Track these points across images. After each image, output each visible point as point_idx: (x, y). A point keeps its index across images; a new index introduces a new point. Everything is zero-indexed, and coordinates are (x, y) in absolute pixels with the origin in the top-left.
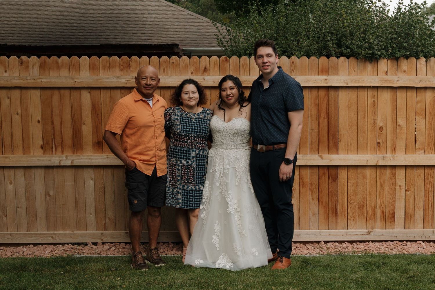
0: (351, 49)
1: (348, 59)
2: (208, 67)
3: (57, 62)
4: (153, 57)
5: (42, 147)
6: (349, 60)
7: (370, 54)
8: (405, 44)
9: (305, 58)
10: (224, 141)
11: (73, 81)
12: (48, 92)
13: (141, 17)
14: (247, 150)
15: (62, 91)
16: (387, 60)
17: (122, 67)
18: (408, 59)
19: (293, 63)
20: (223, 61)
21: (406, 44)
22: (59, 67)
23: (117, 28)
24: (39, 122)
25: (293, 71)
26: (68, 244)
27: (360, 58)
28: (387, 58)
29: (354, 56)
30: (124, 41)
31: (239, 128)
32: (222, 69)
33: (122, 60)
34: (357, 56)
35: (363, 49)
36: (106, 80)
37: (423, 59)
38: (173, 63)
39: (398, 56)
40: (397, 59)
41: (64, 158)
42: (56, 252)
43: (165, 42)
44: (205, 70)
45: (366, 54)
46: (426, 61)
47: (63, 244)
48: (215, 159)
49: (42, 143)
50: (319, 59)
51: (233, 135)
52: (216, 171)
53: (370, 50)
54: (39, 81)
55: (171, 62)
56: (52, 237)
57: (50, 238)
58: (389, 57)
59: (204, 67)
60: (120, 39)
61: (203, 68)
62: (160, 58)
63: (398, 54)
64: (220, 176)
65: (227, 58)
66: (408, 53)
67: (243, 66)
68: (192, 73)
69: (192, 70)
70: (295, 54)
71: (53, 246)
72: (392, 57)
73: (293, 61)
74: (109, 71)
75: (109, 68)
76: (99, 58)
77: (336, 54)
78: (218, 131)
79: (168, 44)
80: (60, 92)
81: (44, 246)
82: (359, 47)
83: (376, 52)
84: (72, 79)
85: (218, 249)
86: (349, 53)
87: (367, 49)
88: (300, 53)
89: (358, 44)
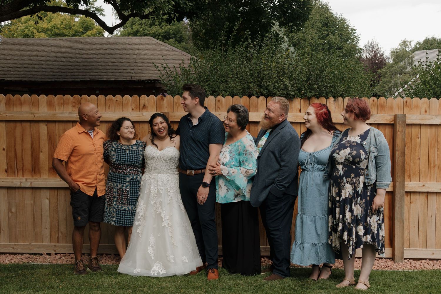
0: (269, 90)
1: (267, 98)
2: (146, 105)
3: (20, 100)
4: (100, 96)
5: (6, 171)
6: (268, 99)
8: (314, 86)
9: (230, 97)
10: (157, 167)
11: (33, 116)
12: (12, 124)
14: (176, 175)
15: (24, 124)
16: (301, 100)
17: (74, 104)
18: (319, 99)
19: (219, 101)
20: (159, 99)
21: (315, 86)
22: (21, 104)
24: (4, 149)
25: (219, 108)
26: (26, 253)
28: (300, 98)
29: (271, 96)
31: (171, 155)
32: (158, 106)
33: (74, 98)
34: (273, 95)
35: (279, 90)
36: (60, 115)
37: (332, 99)
38: (117, 101)
39: (309, 96)
40: (309, 99)
41: (24, 180)
42: (15, 260)
44: (144, 107)
45: (281, 94)
46: (335, 101)
47: (22, 254)
48: (149, 182)
49: (6, 167)
50: (241, 98)
51: (166, 161)
52: (150, 192)
53: (285, 90)
54: (4, 115)
55: (115, 100)
56: (13, 248)
57: (12, 248)
58: (302, 97)
59: (143, 104)
61: (142, 106)
62: (106, 96)
63: (309, 94)
64: (154, 196)
65: (162, 97)
66: (317, 94)
67: (176, 104)
68: (133, 109)
69: (133, 107)
70: (221, 94)
71: (13, 255)
72: (304, 97)
73: (219, 100)
74: (63, 107)
75: (63, 105)
76: (55, 96)
77: (256, 94)
78: (153, 158)
80: (22, 125)
81: (6, 255)
83: (290, 92)
84: (32, 113)
85: (153, 258)
86: (267, 93)
87: (283, 90)
88: (227, 93)
89: (275, 86)
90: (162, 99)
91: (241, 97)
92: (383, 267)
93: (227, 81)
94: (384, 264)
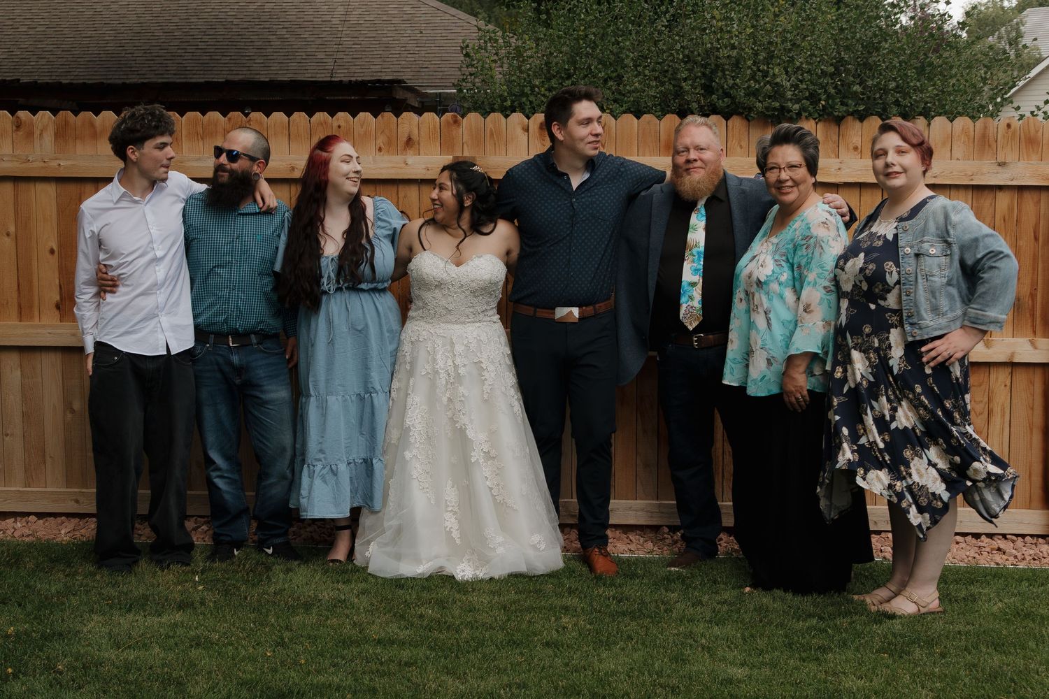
0: (733, 98)
1: (727, 119)
2: (415, 137)
4: (296, 115)
5: (58, 307)
6: (730, 122)
7: (775, 109)
8: (855, 88)
9: (629, 118)
12: (73, 189)
13: (327, 18)
16: (817, 123)
18: (865, 121)
20: (448, 123)
21: (857, 88)
22: (95, 135)
23: (272, 43)
24: (52, 252)
27: (754, 118)
28: (815, 119)
29: (739, 114)
30: (285, 72)
32: (446, 143)
33: (230, 119)
34: (746, 113)
35: (759, 98)
36: (195, 164)
38: (339, 127)
39: (840, 114)
40: (838, 121)
43: (379, 74)
44: (409, 142)
45: (767, 108)
48: (429, 346)
49: (58, 298)
50: (660, 120)
51: (474, 292)
53: (775, 100)
54: (54, 164)
55: (336, 124)
56: (77, 501)
58: (820, 115)
59: (407, 136)
60: (278, 68)
61: (405, 139)
62: (311, 116)
63: (840, 109)
64: (447, 383)
65: (456, 117)
66: (862, 108)
67: (492, 134)
68: (380, 150)
69: (380, 142)
70: (608, 108)
71: (78, 520)
72: (826, 117)
74: (201, 143)
75: (202, 139)
76: (182, 116)
77: (701, 107)
78: (439, 285)
79: (379, 81)
81: (59, 520)
82: (754, 94)
83: (790, 104)
85: (458, 542)
86: (728, 106)
87: (770, 97)
88: (622, 106)
89: (749, 87)
90: (456, 122)
91: (660, 118)
92: (1028, 558)
93: (620, 77)
94: (1032, 552)
